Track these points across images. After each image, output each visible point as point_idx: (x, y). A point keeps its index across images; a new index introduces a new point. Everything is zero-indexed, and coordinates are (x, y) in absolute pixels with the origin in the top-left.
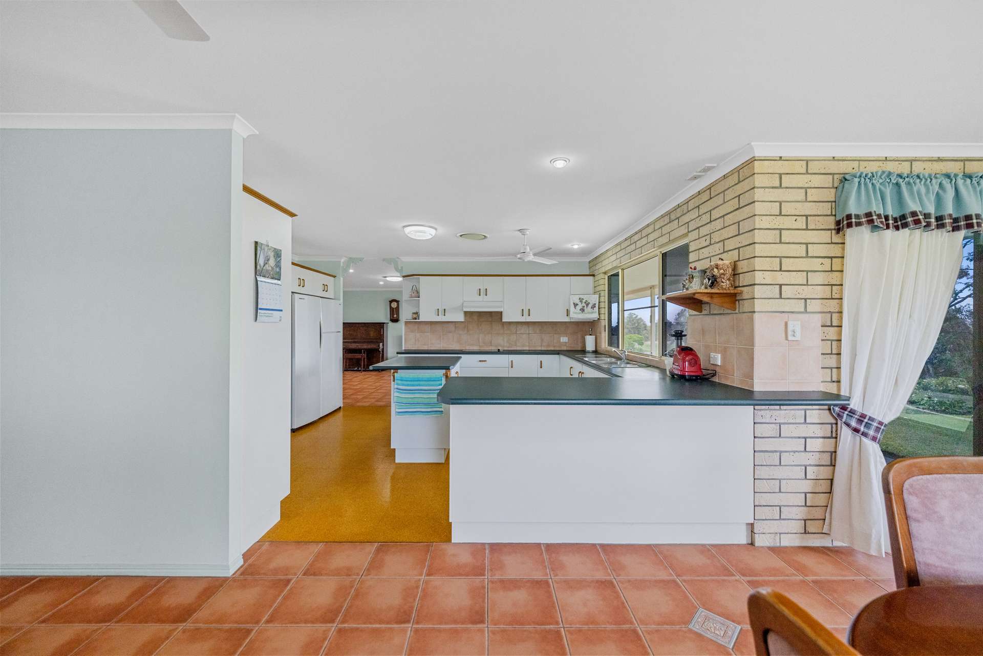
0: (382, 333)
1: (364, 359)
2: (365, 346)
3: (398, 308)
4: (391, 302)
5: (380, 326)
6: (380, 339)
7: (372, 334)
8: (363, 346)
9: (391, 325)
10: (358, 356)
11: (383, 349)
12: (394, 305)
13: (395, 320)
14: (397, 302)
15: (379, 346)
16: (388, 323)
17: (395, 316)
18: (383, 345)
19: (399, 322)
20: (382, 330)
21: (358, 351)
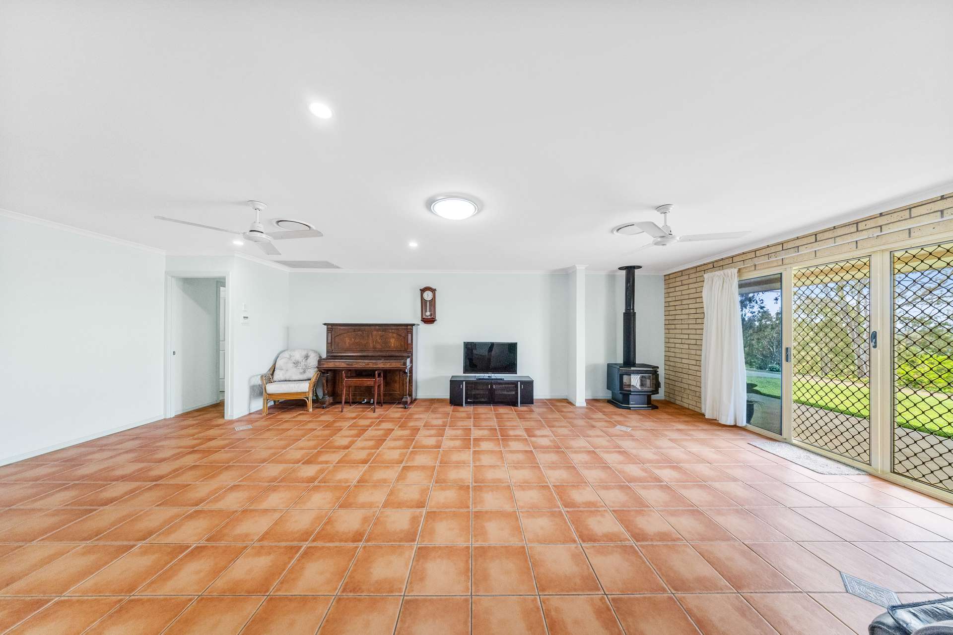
0: (410, 342)
1: (379, 386)
2: (381, 364)
3: (433, 302)
4: (423, 291)
5: (406, 330)
6: (405, 351)
7: (393, 342)
8: (374, 364)
9: (423, 327)
10: (368, 382)
11: (412, 367)
12: (428, 296)
13: (429, 321)
14: (433, 291)
15: (405, 364)
16: (418, 325)
17: (428, 313)
18: (411, 362)
19: (435, 322)
20: (410, 335)
21: (369, 373)
